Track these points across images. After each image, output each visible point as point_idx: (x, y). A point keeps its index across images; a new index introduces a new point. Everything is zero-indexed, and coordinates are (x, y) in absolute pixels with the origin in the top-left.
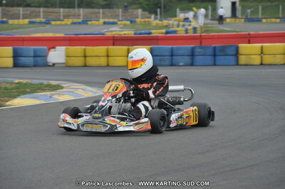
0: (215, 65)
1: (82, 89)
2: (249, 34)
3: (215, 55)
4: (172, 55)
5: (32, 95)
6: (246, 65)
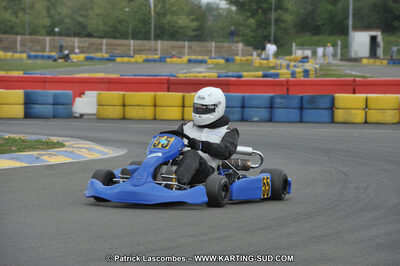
0: (301, 121)
1: (87, 149)
2: (354, 81)
3: (301, 108)
4: (243, 107)
5: (12, 155)
6: (344, 123)
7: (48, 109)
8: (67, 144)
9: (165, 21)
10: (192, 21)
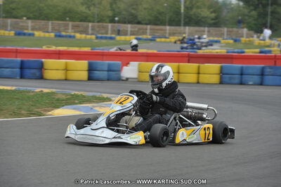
4: (242, 74)
5: (74, 106)
7: (104, 74)
8: (113, 99)
9: (192, 13)
10: (212, 12)
